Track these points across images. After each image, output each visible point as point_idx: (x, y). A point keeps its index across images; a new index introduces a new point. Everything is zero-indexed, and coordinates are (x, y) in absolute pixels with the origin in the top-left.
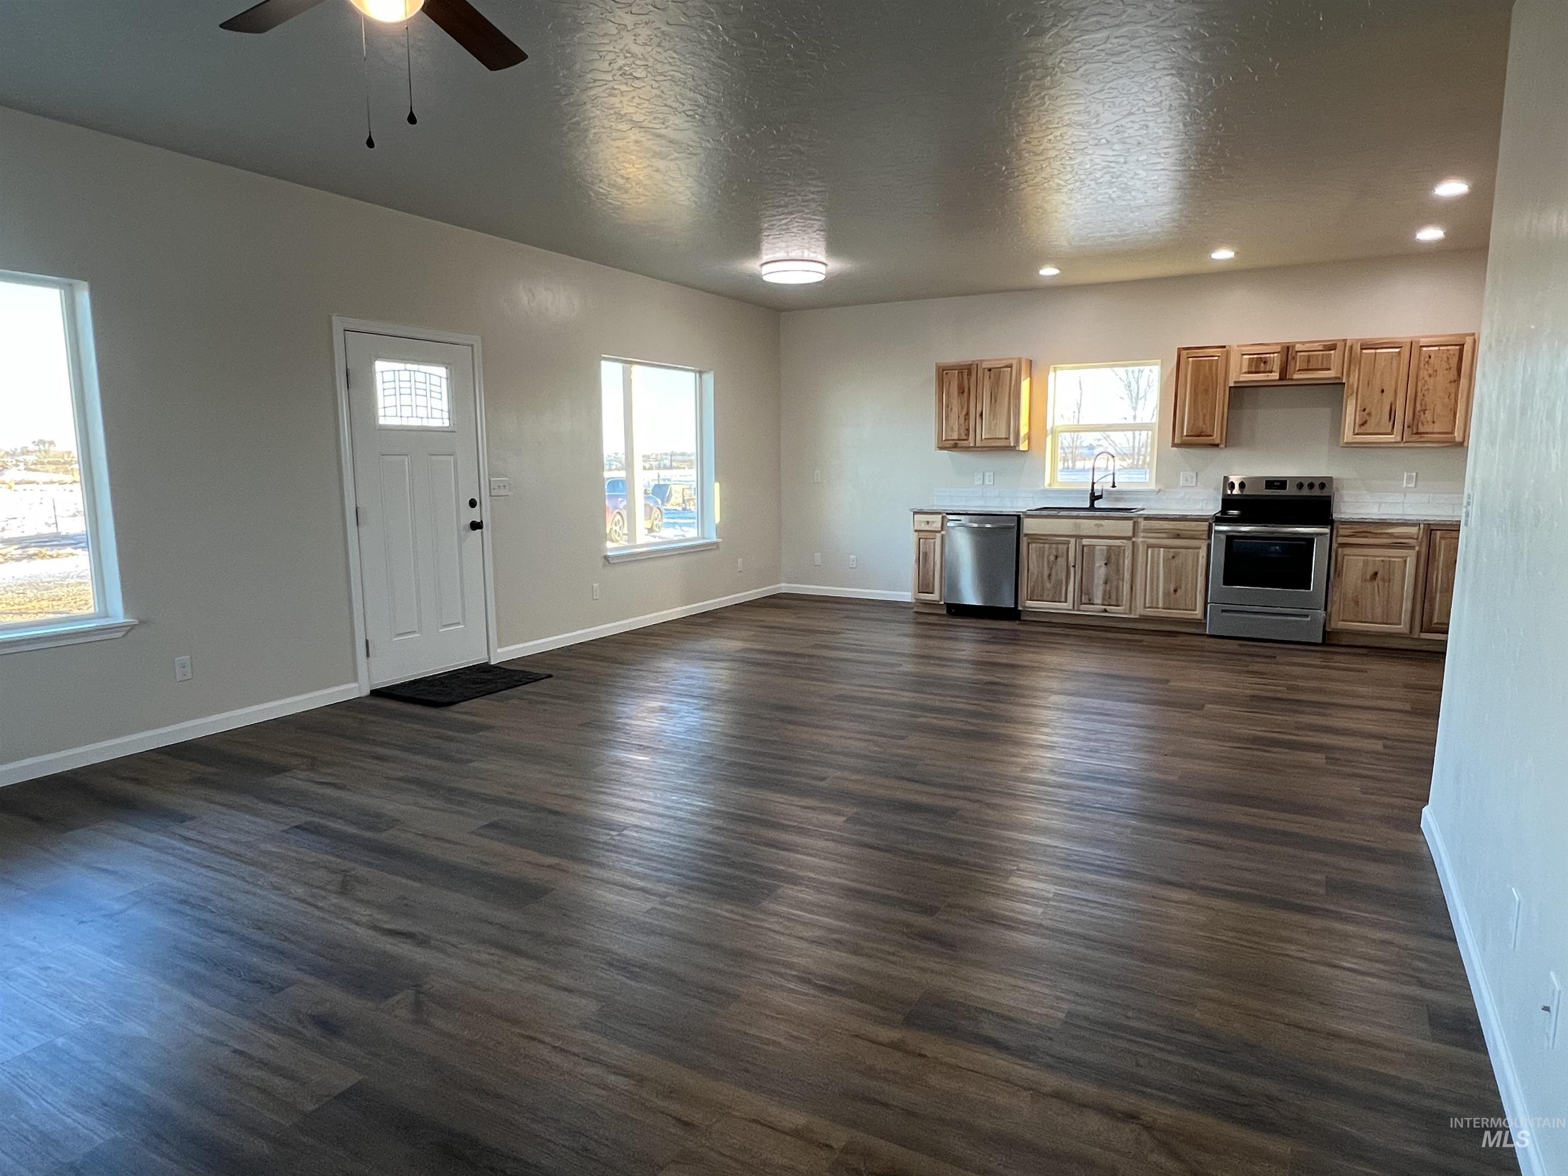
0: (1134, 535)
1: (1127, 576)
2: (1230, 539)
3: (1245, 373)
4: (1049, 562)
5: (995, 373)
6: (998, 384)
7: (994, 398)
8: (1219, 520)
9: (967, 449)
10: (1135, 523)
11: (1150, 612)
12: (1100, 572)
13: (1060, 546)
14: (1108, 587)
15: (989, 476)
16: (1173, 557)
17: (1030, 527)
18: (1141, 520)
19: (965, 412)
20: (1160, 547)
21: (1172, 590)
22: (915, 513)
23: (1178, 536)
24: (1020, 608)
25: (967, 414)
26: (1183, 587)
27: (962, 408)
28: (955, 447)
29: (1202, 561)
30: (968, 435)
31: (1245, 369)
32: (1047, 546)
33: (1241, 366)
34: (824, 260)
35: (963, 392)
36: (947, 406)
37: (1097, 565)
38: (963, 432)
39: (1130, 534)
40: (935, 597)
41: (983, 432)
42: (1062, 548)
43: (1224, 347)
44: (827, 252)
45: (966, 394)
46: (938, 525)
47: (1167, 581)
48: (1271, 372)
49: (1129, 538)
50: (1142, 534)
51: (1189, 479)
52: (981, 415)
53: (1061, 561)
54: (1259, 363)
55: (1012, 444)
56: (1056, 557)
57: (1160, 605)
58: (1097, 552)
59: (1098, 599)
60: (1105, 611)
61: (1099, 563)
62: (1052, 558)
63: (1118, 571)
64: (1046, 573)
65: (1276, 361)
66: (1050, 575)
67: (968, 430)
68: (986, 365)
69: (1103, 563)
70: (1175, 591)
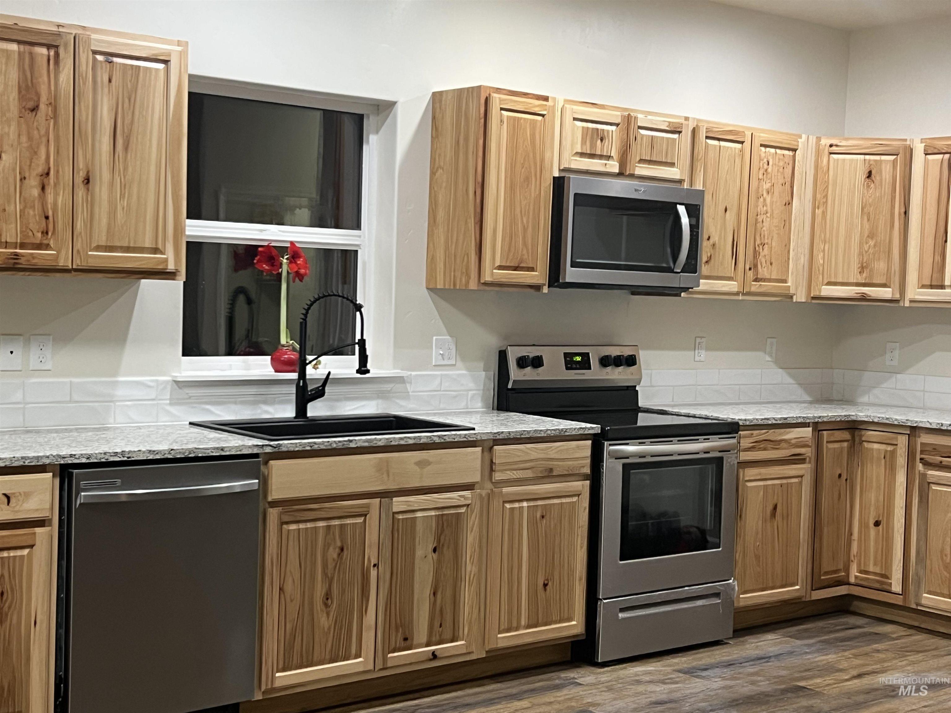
0: (483, 479)
1: (470, 569)
2: (627, 470)
3: (578, 154)
4: (325, 564)
10: (483, 452)
12: (425, 569)
14: (438, 599)
15: (43, 349)
16: (543, 517)
17: (284, 481)
21: (540, 584)
23: (549, 473)
25: (48, 173)
26: (556, 577)
29: (585, 522)
30: (49, 233)
31: (577, 147)
32: (321, 524)
35: (35, 109)
37: (419, 553)
39: (478, 478)
42: (354, 525)
43: (546, 99)
45: (43, 115)
47: (533, 567)
48: (609, 157)
49: (474, 487)
51: (446, 350)
52: (89, 181)
53: (351, 557)
54: (594, 139)
55: (171, 267)
57: (523, 621)
58: (420, 527)
59: (421, 633)
60: (435, 657)
61: (424, 548)
62: (333, 553)
63: (456, 560)
64: (319, 591)
65: (615, 139)
66: (328, 596)
67: (49, 218)
68: (98, 42)
69: (431, 547)
70: (545, 585)
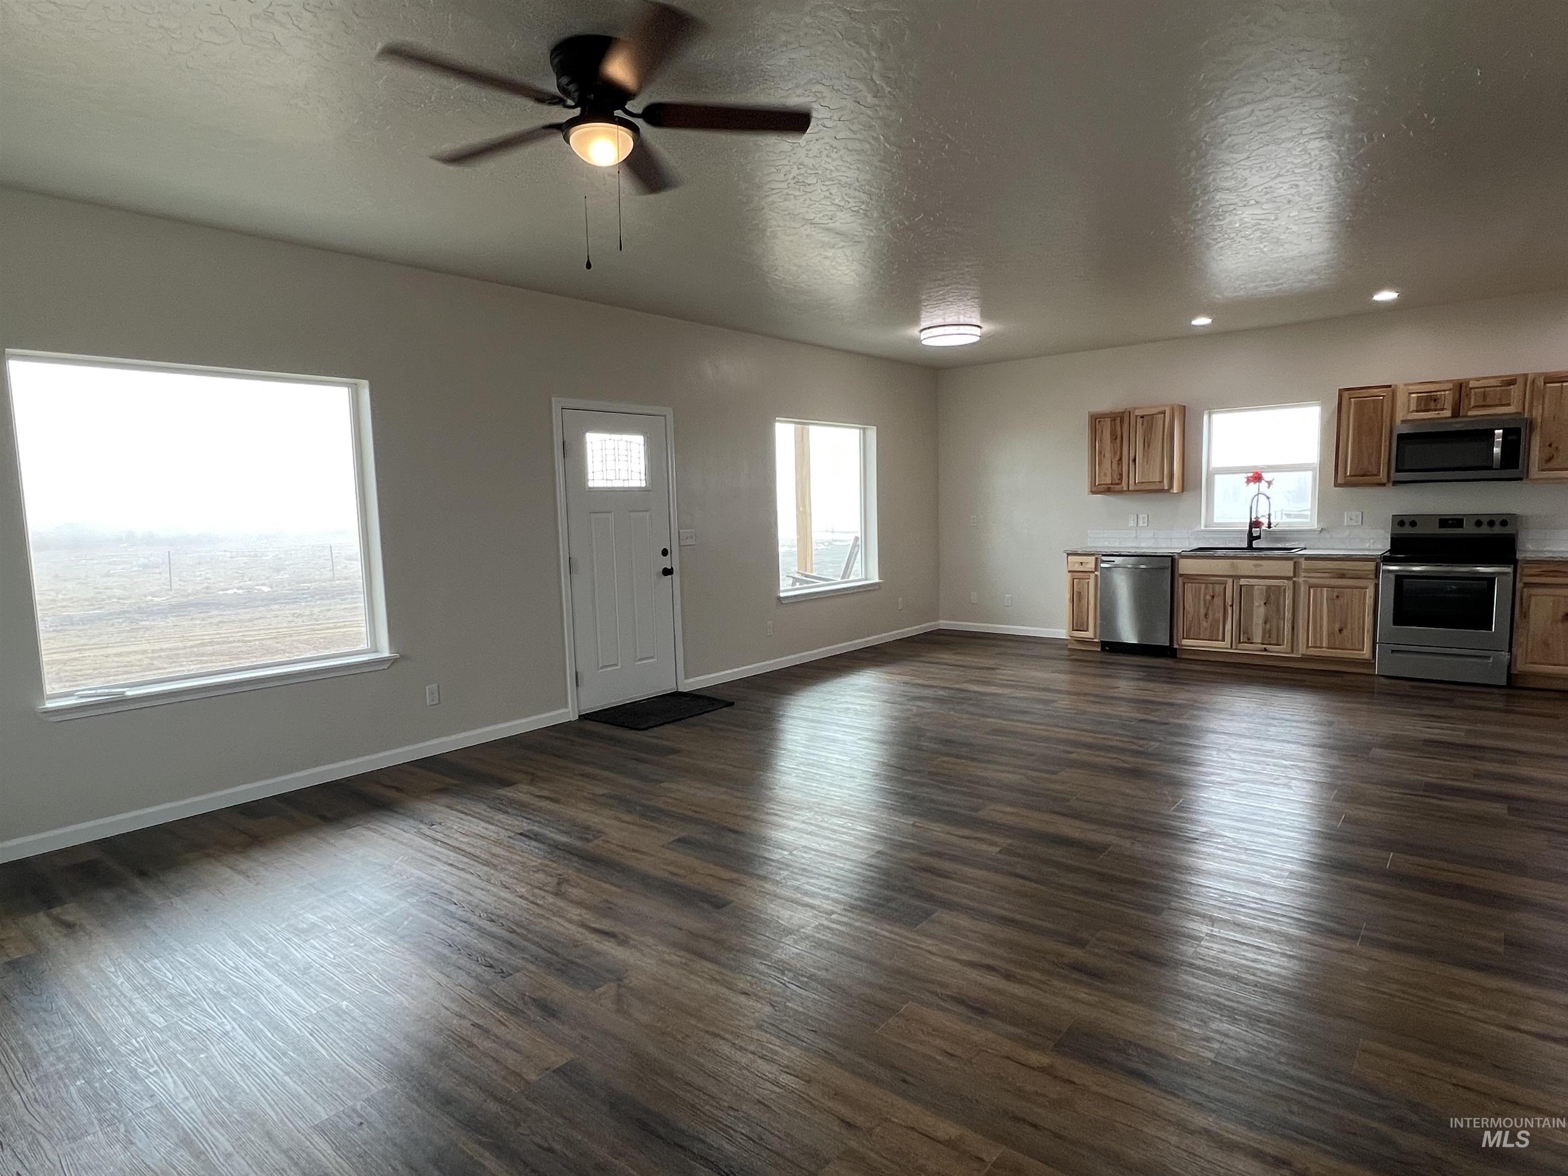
0: (1295, 575)
1: (1288, 615)
2: (1400, 579)
3: (1413, 411)
4: (1205, 600)
5: (1149, 420)
6: (1151, 429)
7: (1147, 444)
8: (1386, 560)
9: (1121, 492)
10: (1295, 563)
11: (1312, 652)
12: (1259, 611)
13: (1217, 586)
14: (1268, 626)
15: (1144, 518)
16: (1337, 597)
17: (1186, 567)
18: (1303, 561)
19: (1117, 458)
20: (1322, 586)
21: (1337, 629)
22: (1068, 554)
23: (1342, 576)
24: (1176, 646)
25: (1120, 459)
26: (1349, 627)
27: (1115, 454)
28: (1108, 490)
29: (1369, 601)
30: (1121, 479)
31: (1413, 407)
32: (1203, 586)
33: (1409, 406)
34: (979, 324)
35: (1116, 439)
36: (1100, 453)
37: (1256, 604)
38: (1116, 476)
39: (1292, 574)
40: (1089, 634)
41: (1138, 476)
42: (1219, 588)
43: (1390, 386)
44: (981, 316)
45: (1118, 441)
46: (1093, 566)
47: (1331, 621)
48: (1442, 409)
49: (1289, 578)
50: (1303, 574)
51: (1354, 518)
52: (1134, 460)
53: (1218, 601)
54: (1428, 401)
55: (1166, 488)
56: (1213, 597)
57: (1324, 645)
58: (1256, 592)
59: (1258, 638)
60: (1265, 650)
61: (1258, 602)
62: (1208, 597)
63: (1279, 610)
64: (1202, 612)
65: (1448, 398)
66: (1206, 615)
67: (1121, 475)
68: (1138, 412)
69: (1262, 603)
70: (1341, 631)
